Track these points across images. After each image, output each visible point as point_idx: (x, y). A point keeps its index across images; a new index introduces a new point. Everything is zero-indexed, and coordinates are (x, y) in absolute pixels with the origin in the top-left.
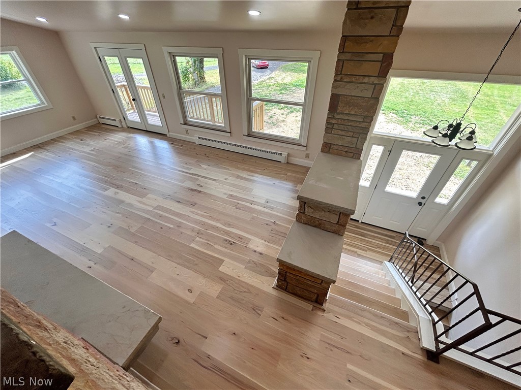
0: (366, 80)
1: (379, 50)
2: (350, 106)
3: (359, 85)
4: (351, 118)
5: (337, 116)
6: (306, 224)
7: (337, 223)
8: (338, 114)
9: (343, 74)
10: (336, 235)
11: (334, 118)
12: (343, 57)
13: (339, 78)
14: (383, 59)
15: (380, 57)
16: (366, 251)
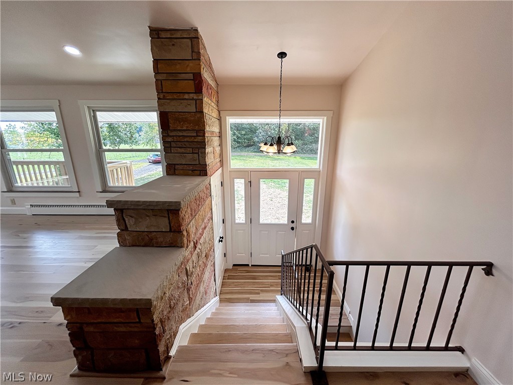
0: (186, 96)
1: (188, 70)
2: (180, 122)
3: (182, 101)
4: (185, 134)
5: (171, 134)
6: (133, 246)
8: (172, 131)
9: (165, 93)
10: (174, 248)
11: (168, 136)
12: (160, 77)
13: (161, 96)
14: (194, 78)
15: (191, 76)
16: (259, 293)
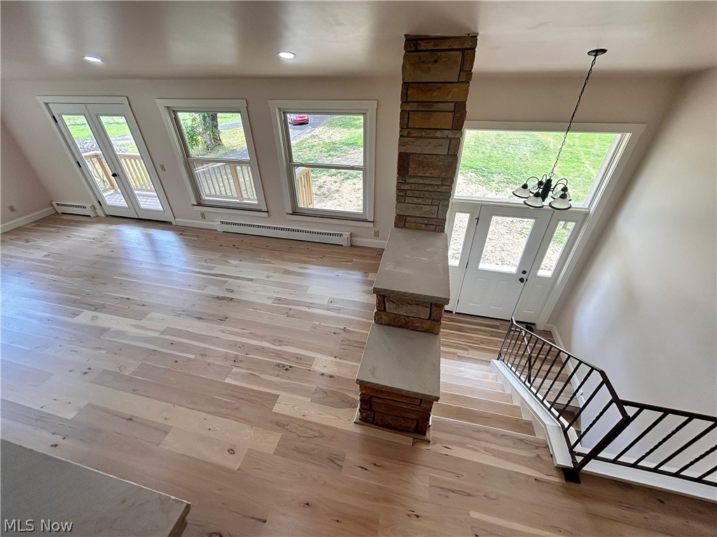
0: (439, 134)
1: (449, 98)
2: (423, 167)
3: (431, 140)
4: (426, 182)
5: (409, 181)
6: (388, 325)
7: (429, 319)
8: (411, 177)
9: (410, 128)
10: (430, 334)
11: (405, 183)
12: (408, 107)
13: (405, 133)
14: (454, 109)
15: (451, 107)
16: (467, 350)
